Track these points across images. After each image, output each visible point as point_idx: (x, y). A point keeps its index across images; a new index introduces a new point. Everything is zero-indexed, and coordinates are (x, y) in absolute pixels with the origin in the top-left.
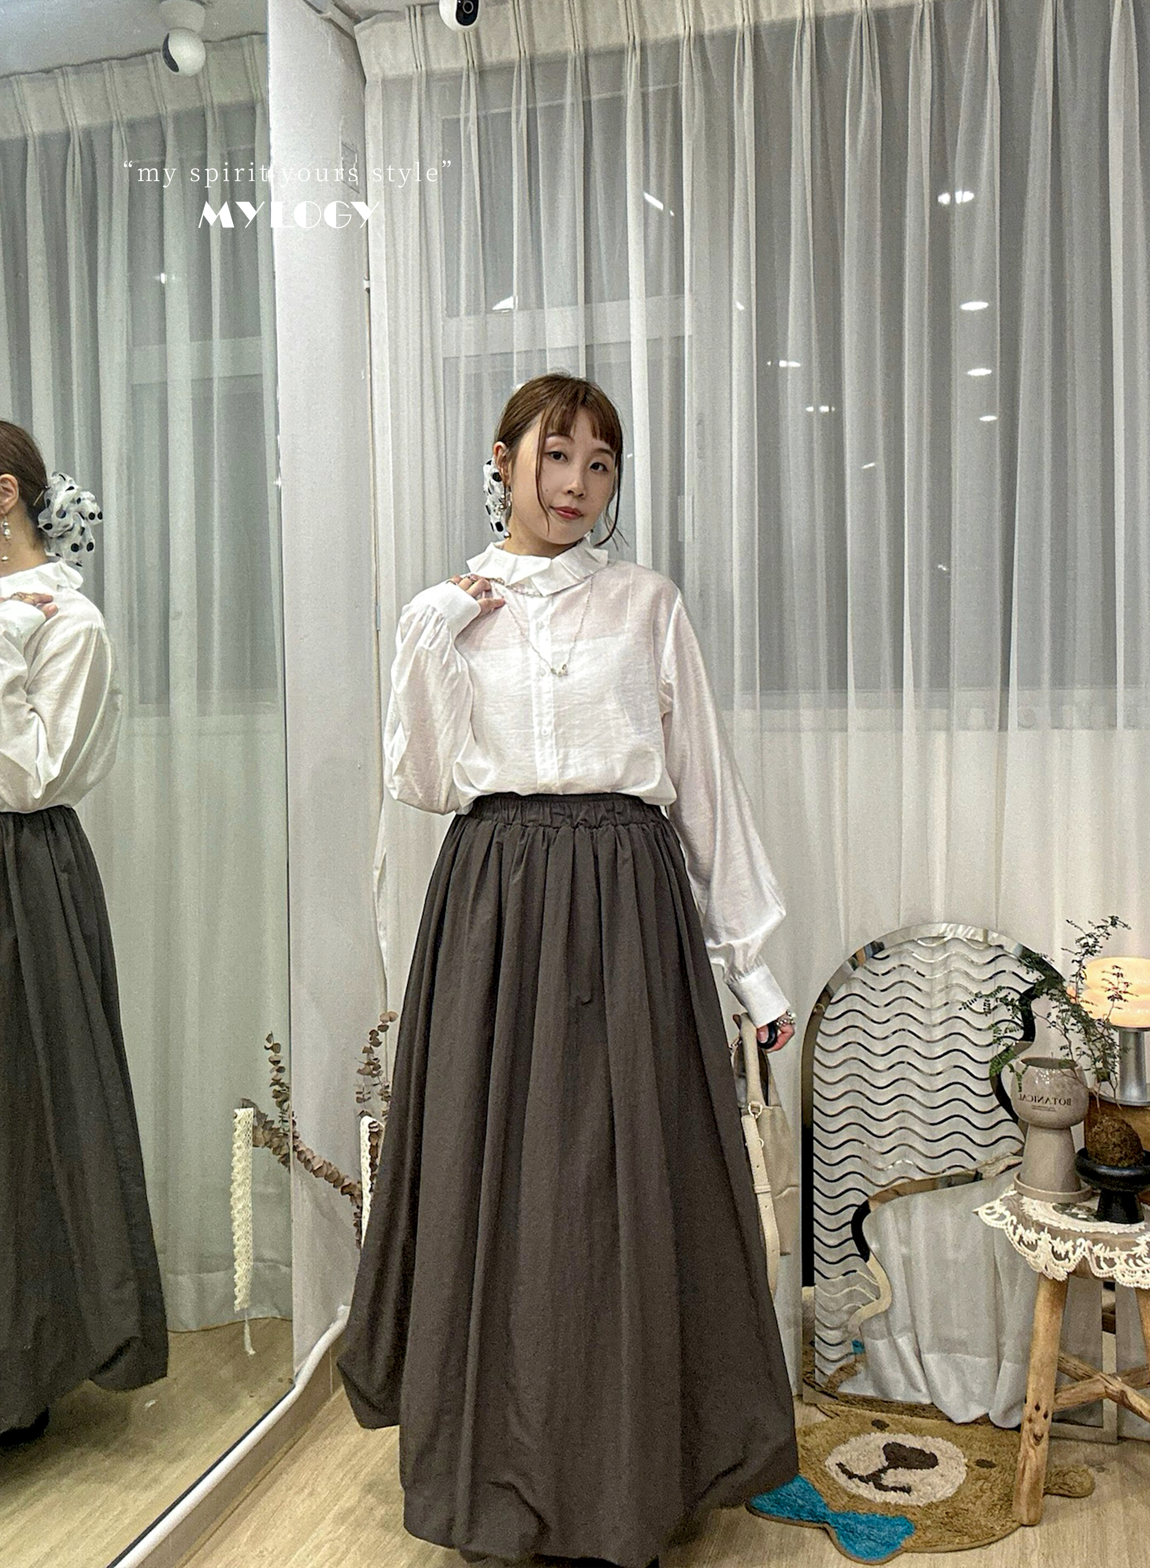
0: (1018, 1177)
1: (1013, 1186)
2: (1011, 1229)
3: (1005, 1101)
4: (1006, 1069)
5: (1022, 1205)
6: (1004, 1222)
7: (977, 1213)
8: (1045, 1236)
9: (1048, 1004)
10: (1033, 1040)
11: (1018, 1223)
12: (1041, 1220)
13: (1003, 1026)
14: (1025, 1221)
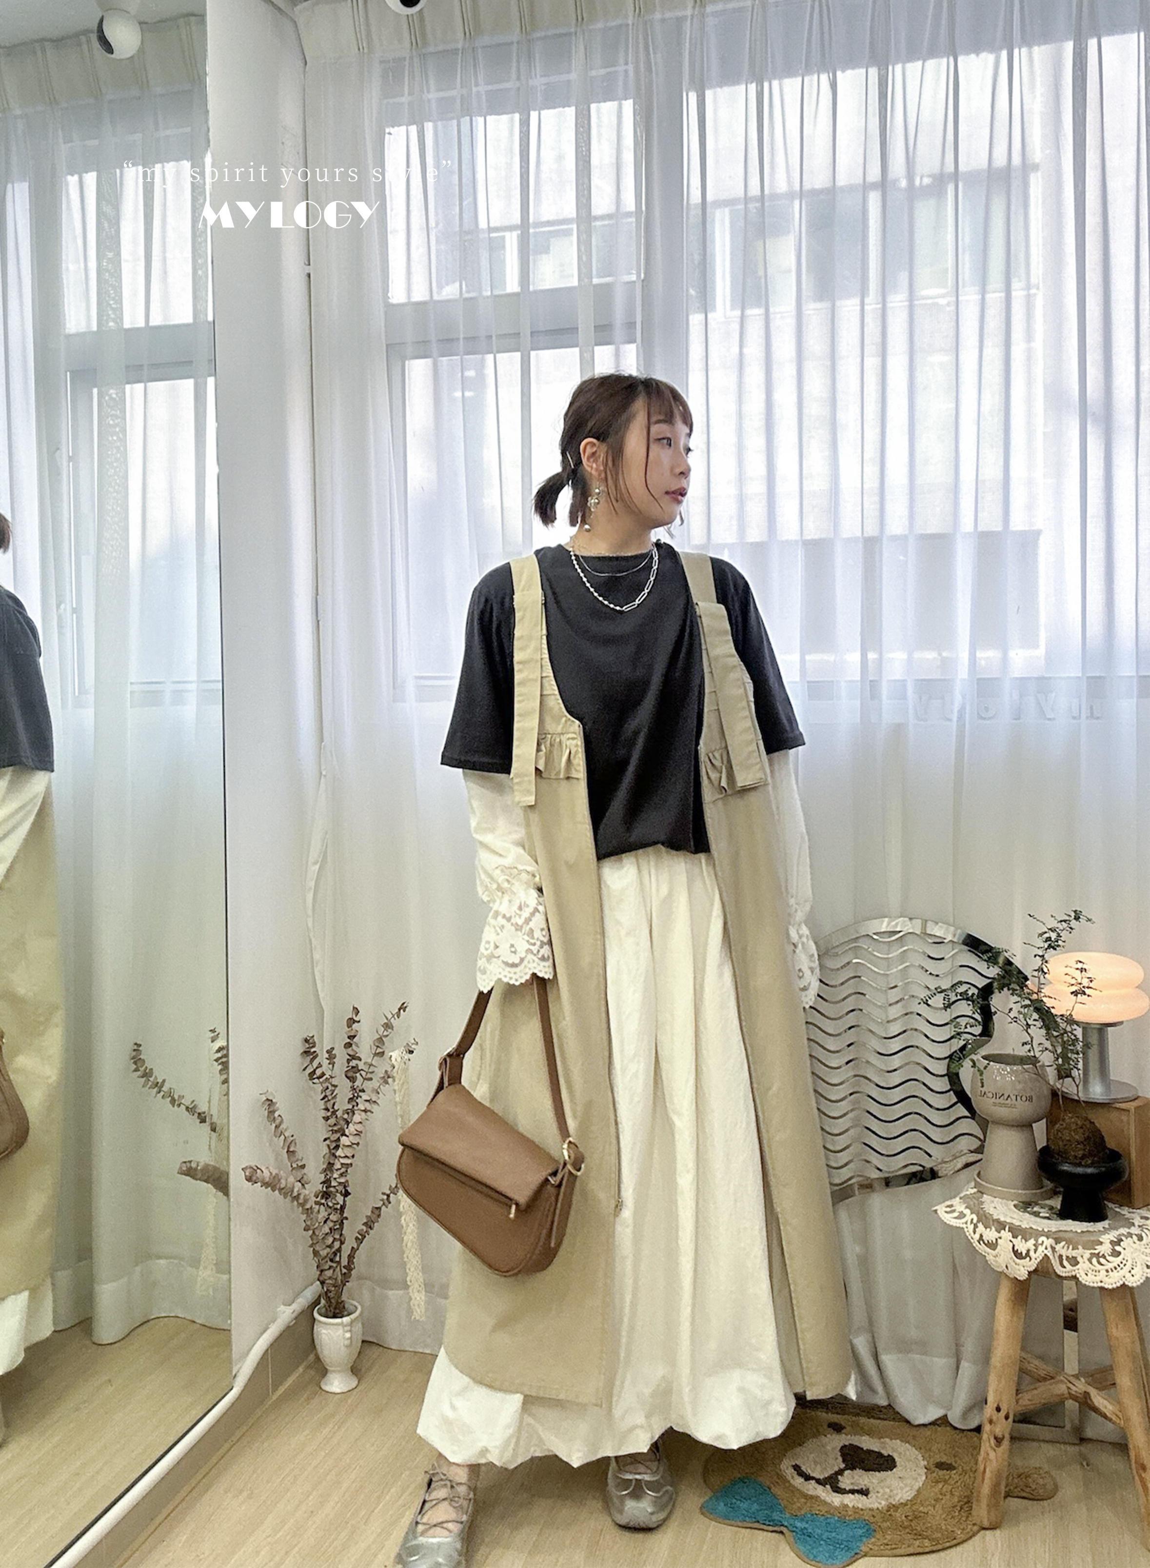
0: (979, 1175)
1: (973, 1184)
2: (971, 1227)
3: (963, 1099)
4: (965, 1065)
5: (982, 1203)
6: (964, 1220)
7: (936, 1211)
8: (1006, 1235)
9: (1007, 998)
10: (990, 1036)
11: (978, 1221)
12: (1002, 1219)
13: (962, 1021)
14: (985, 1219)
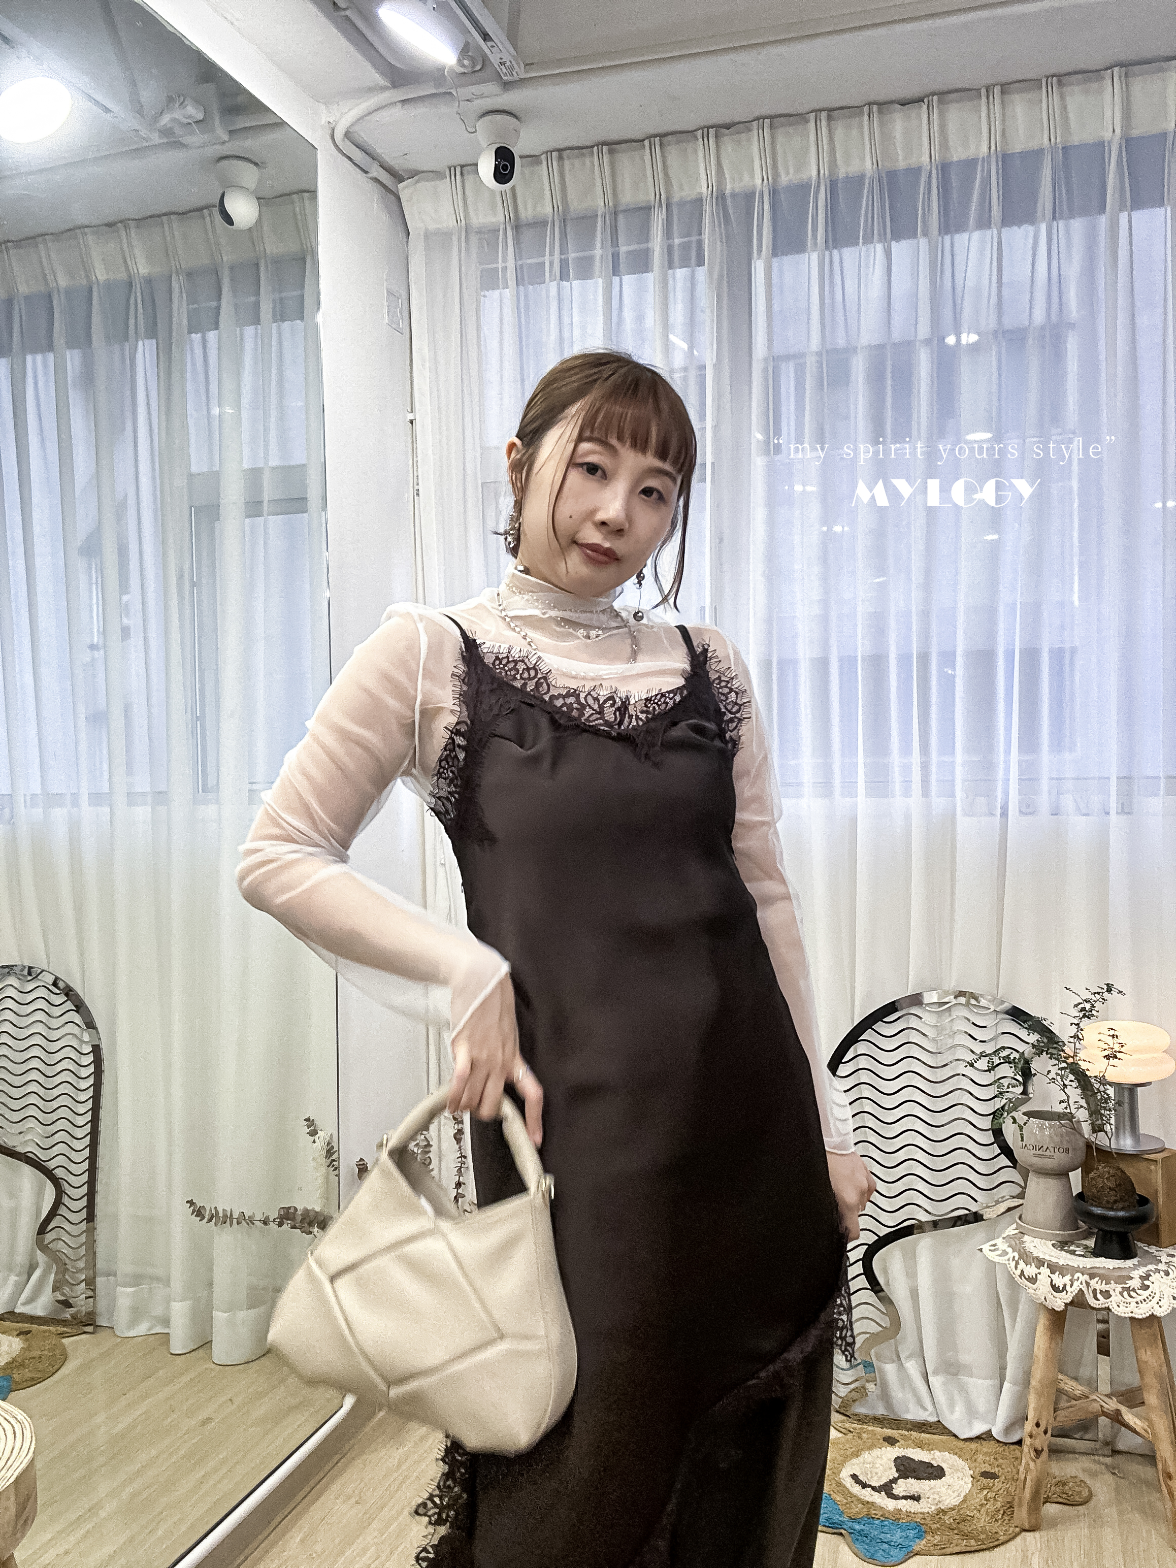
0: (1020, 1218)
1: (1014, 1226)
2: (1013, 1264)
3: (1007, 1151)
4: (1009, 1121)
5: (1023, 1242)
6: (1006, 1258)
7: (981, 1250)
8: (1045, 1271)
9: (1048, 1062)
10: (1030, 1095)
11: (1020, 1258)
12: (1042, 1257)
13: (1005, 1082)
14: (1026, 1257)
